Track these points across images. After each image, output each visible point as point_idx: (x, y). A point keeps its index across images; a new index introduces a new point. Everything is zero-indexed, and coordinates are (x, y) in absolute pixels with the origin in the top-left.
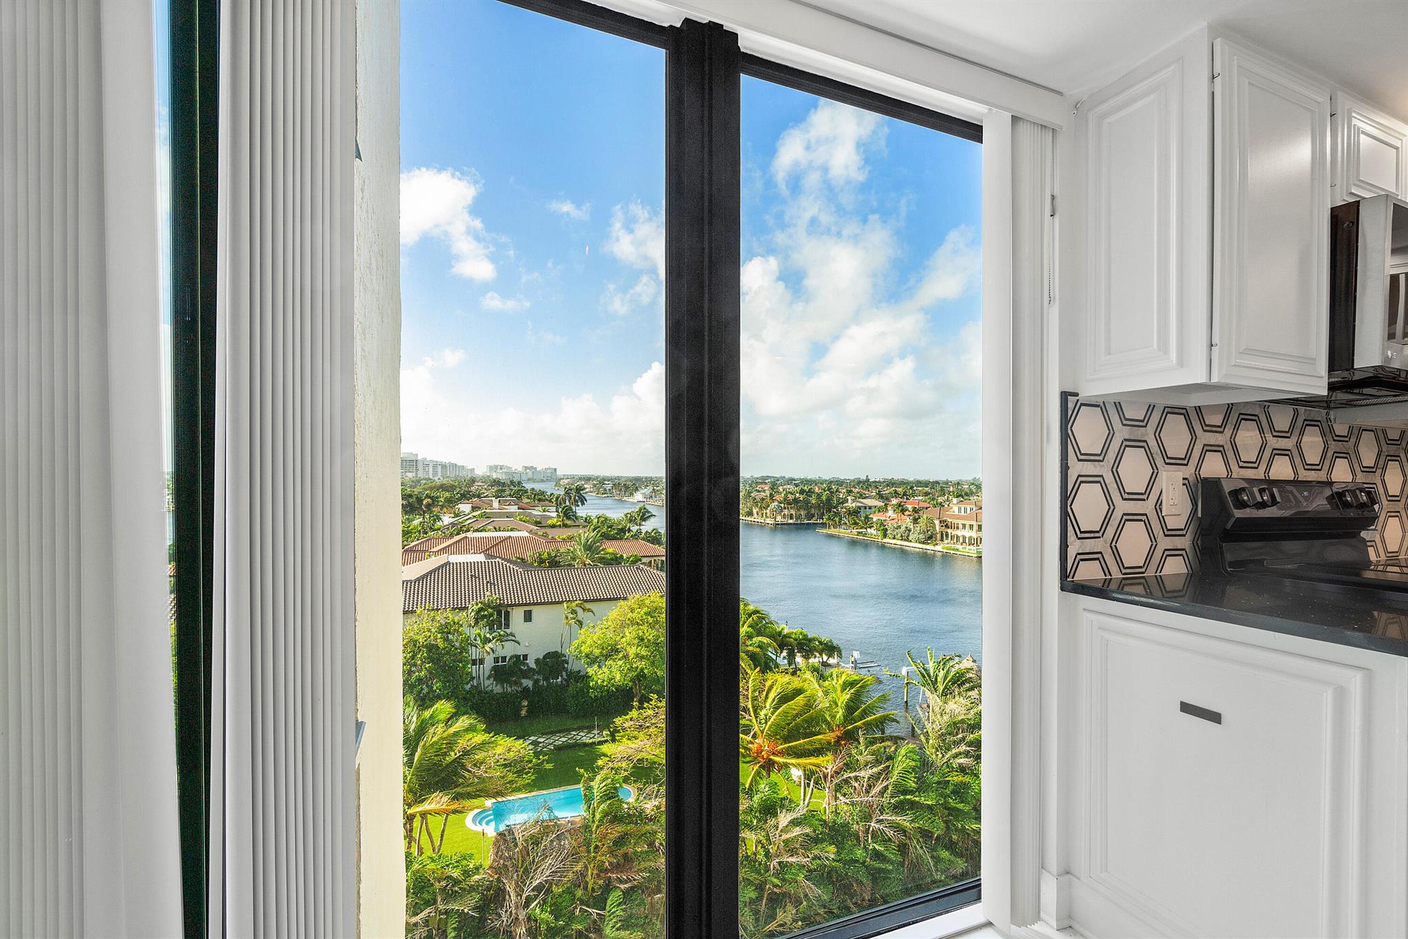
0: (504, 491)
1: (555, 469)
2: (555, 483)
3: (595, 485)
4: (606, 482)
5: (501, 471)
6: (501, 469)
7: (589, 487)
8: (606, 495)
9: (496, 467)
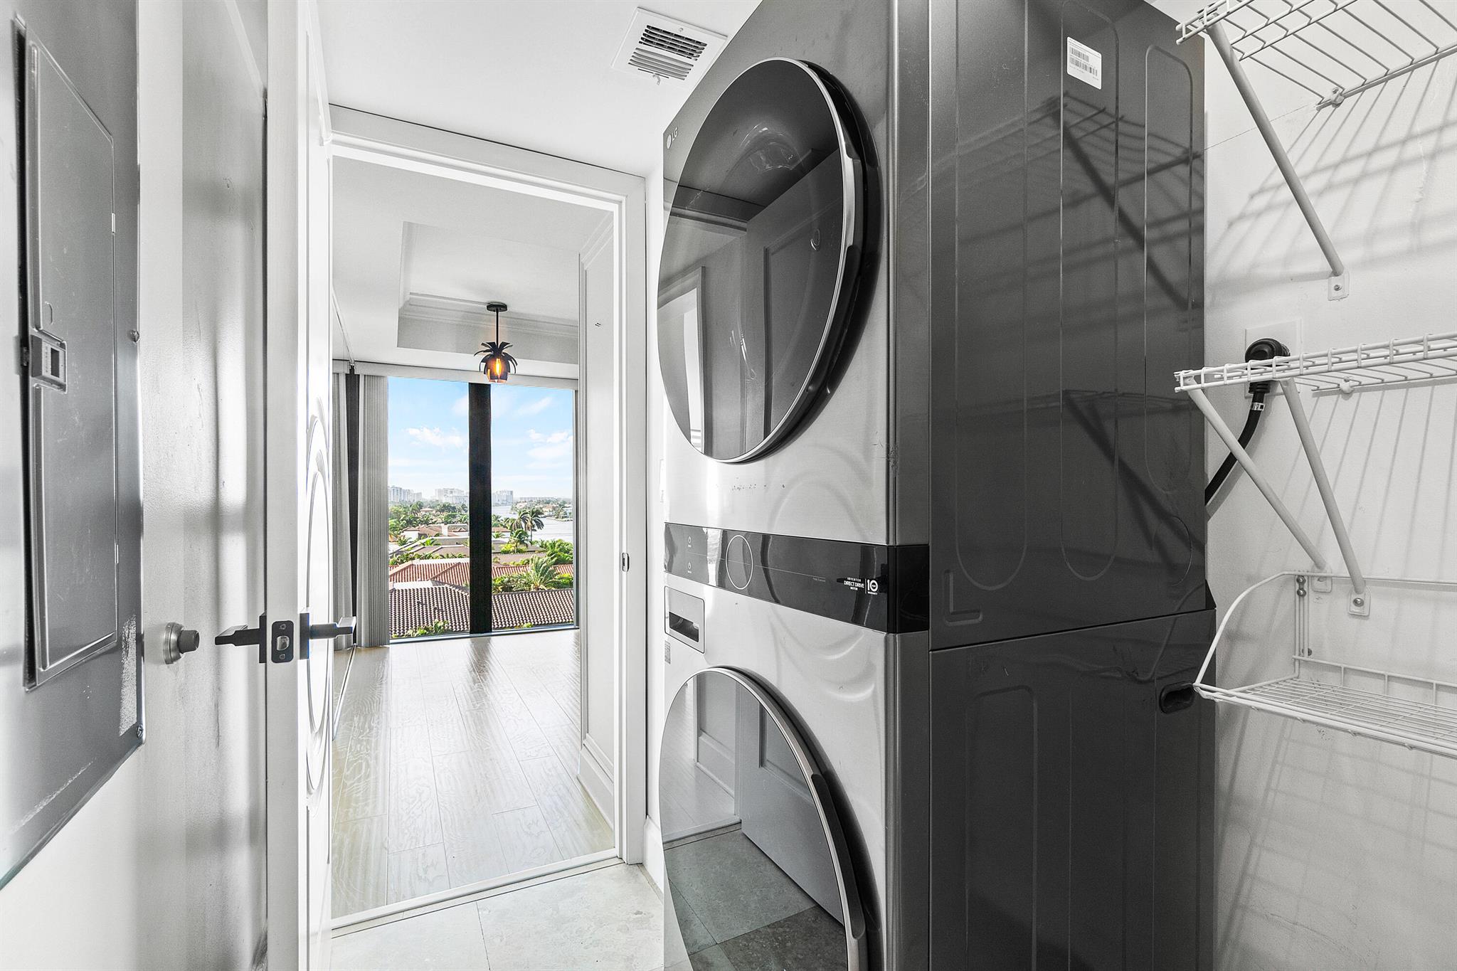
0: (454, 516)
1: (512, 492)
2: (510, 507)
3: (554, 508)
4: (566, 505)
5: (451, 495)
6: (452, 492)
7: (548, 510)
8: (566, 519)
9: (446, 490)
